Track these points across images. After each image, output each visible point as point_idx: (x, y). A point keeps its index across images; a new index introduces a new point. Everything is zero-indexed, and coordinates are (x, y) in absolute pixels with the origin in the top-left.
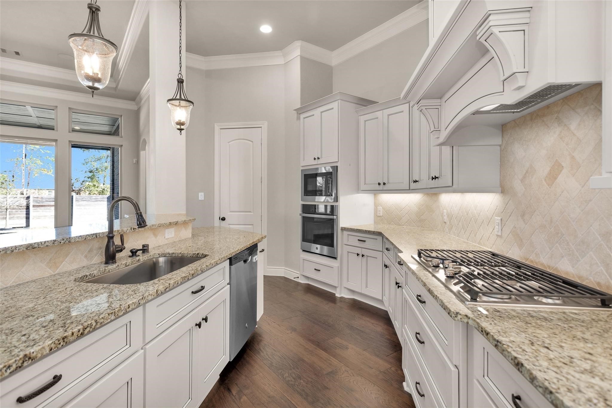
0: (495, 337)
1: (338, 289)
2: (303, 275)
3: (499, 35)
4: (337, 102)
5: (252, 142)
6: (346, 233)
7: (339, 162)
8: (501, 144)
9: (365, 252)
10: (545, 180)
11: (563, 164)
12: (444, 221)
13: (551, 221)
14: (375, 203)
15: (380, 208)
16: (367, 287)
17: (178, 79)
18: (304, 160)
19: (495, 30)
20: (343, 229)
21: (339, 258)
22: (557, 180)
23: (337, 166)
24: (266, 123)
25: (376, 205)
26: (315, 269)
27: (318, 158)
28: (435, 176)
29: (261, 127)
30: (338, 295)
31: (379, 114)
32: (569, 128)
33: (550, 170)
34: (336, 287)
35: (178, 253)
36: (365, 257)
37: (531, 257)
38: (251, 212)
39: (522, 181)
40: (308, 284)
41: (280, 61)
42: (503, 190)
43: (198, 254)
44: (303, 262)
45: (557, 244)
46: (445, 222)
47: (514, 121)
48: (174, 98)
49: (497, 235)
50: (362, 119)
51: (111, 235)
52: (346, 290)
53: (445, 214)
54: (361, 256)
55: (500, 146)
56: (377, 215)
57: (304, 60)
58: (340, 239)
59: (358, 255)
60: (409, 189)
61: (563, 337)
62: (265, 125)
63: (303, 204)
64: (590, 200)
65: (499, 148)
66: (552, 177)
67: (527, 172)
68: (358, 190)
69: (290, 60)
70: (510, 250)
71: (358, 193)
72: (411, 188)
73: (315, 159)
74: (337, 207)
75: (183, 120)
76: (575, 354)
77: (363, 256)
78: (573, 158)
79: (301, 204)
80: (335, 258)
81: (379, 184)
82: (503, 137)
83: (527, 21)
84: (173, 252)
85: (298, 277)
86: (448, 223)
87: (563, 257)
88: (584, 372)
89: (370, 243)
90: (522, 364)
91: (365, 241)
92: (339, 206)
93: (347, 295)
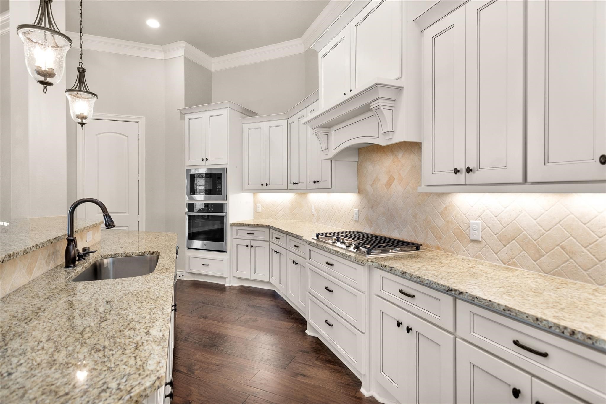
0: (390, 266)
1: (228, 280)
2: (189, 273)
3: (383, 110)
4: (226, 109)
5: (127, 137)
6: (235, 228)
7: (228, 165)
8: (358, 161)
9: (254, 243)
10: (385, 186)
11: (395, 177)
12: (312, 213)
13: (388, 210)
14: (254, 201)
15: (259, 205)
16: (255, 273)
17: (78, 68)
18: (189, 160)
19: (382, 107)
20: (232, 225)
21: (228, 252)
22: (391, 186)
23: (226, 168)
24: (144, 119)
25: (255, 203)
26: (203, 265)
27: (207, 160)
28: (317, 181)
29: (138, 122)
30: (227, 285)
31: (262, 125)
32: (397, 157)
33: (388, 180)
34: (225, 278)
35: (122, 254)
36: (254, 247)
37: (377, 232)
38: (127, 213)
39: (372, 186)
40: (194, 280)
41: (160, 56)
42: (360, 191)
43: (144, 252)
44: (189, 260)
45: (392, 223)
46: (313, 215)
47: (367, 147)
48: (73, 89)
49: (356, 221)
50: (246, 127)
51: (71, 238)
52: (235, 278)
53: (313, 208)
54: (250, 247)
55: (357, 162)
56: (256, 212)
57: (188, 62)
58: (229, 234)
59: (247, 246)
60: (287, 189)
61: (412, 262)
62: (142, 121)
63: (189, 203)
64: (408, 198)
65: (356, 163)
66: (389, 184)
67: (374, 180)
68: (243, 189)
69: (173, 57)
70: (364, 229)
71: (242, 192)
72: (288, 189)
73: (203, 160)
74: (227, 205)
75: (85, 113)
76: (419, 266)
77: (252, 246)
78: (399, 174)
79: (187, 203)
80: (225, 252)
81: (262, 185)
82: (359, 156)
83: (393, 105)
84: (115, 253)
85: (183, 276)
86: (316, 215)
87: (394, 230)
88: (425, 270)
89: (257, 236)
90: (406, 272)
91: (253, 234)
92: (229, 204)
93: (236, 283)
